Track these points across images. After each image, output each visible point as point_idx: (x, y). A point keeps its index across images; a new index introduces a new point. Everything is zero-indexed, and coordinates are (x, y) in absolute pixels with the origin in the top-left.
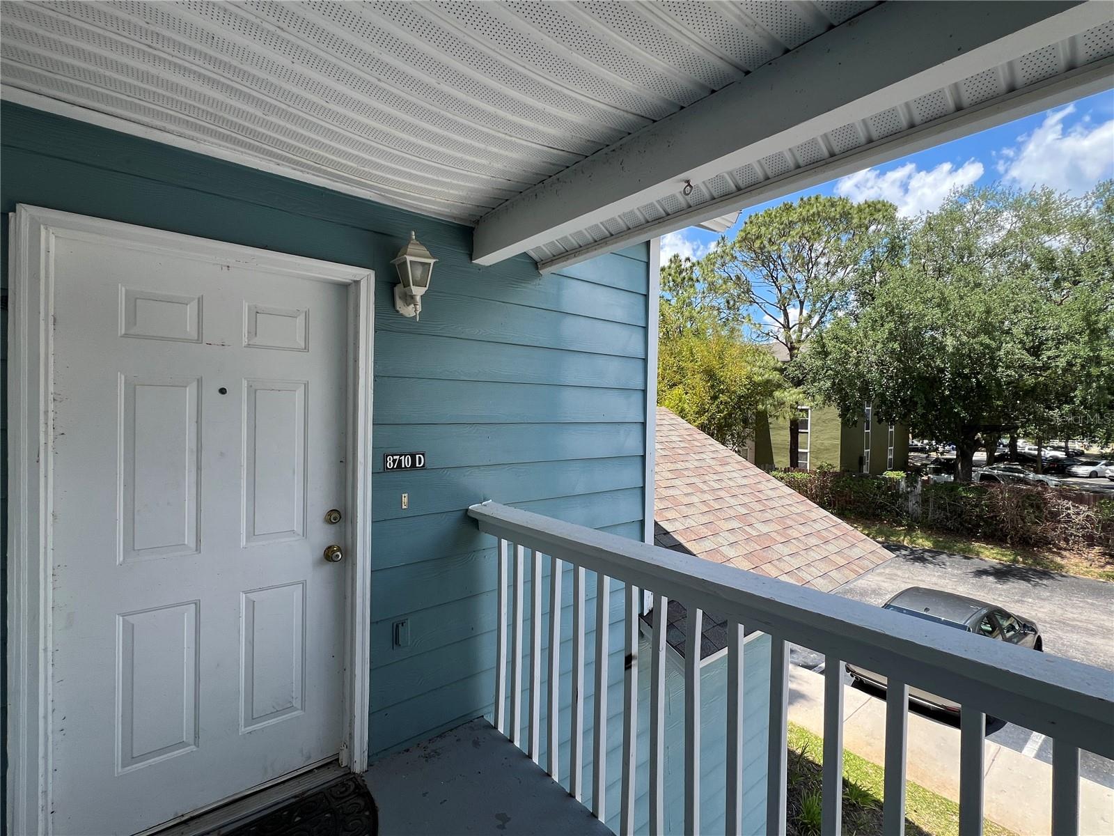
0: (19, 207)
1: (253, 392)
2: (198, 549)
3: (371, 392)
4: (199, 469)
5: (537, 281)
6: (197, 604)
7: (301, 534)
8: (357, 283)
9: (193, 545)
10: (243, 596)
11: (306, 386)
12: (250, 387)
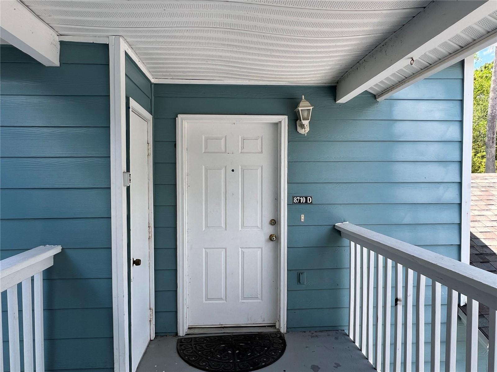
0: (178, 115)
1: (243, 171)
2: (226, 229)
3: (286, 169)
4: (226, 199)
5: (376, 105)
6: (226, 249)
7: (260, 228)
8: (280, 122)
9: (224, 227)
10: (240, 249)
11: (262, 167)
12: (242, 168)
